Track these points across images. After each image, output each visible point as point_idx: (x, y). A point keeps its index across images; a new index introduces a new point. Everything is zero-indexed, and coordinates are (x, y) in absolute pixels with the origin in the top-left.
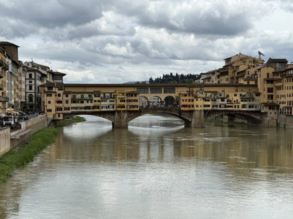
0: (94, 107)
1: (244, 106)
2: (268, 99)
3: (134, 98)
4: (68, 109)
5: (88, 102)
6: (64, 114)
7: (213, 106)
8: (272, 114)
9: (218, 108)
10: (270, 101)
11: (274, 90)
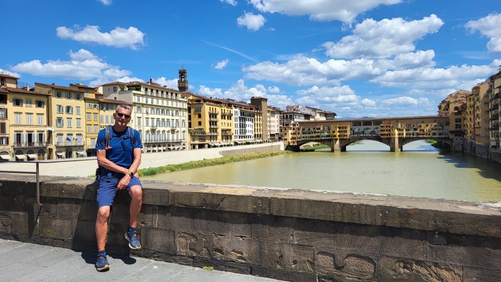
0: (317, 137)
1: (434, 134)
2: (456, 128)
3: (344, 129)
4: (300, 138)
5: (312, 133)
6: (297, 142)
7: (407, 134)
8: (457, 140)
9: (411, 136)
10: (458, 129)
11: (462, 120)
